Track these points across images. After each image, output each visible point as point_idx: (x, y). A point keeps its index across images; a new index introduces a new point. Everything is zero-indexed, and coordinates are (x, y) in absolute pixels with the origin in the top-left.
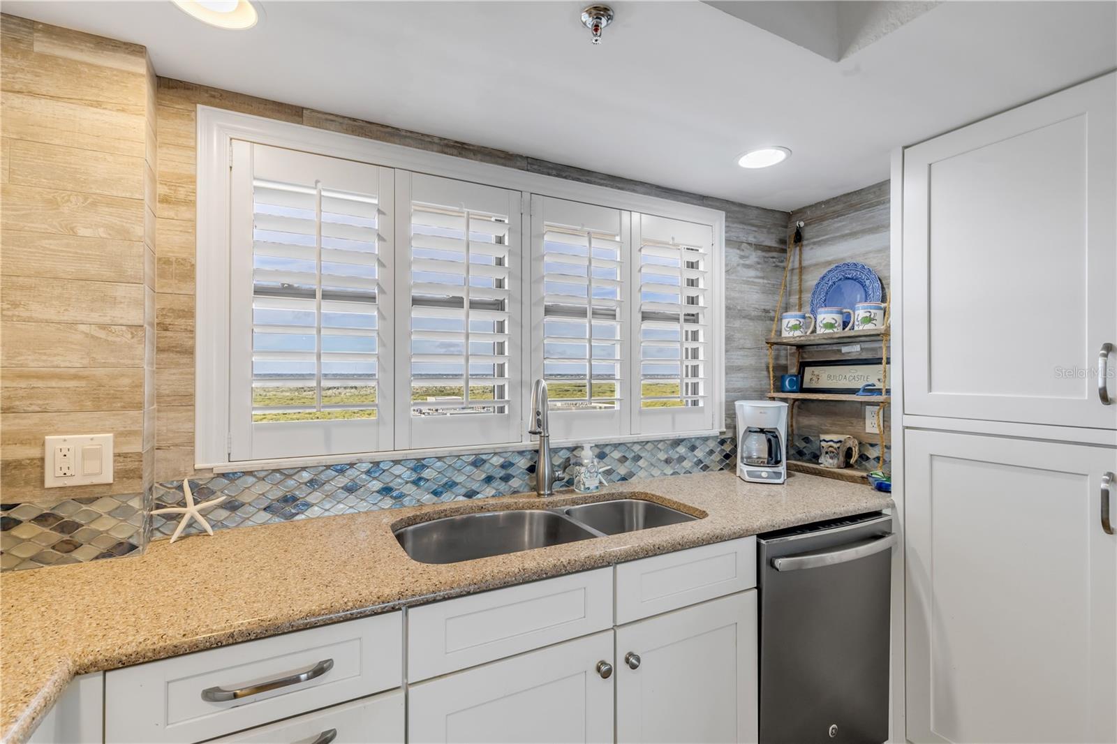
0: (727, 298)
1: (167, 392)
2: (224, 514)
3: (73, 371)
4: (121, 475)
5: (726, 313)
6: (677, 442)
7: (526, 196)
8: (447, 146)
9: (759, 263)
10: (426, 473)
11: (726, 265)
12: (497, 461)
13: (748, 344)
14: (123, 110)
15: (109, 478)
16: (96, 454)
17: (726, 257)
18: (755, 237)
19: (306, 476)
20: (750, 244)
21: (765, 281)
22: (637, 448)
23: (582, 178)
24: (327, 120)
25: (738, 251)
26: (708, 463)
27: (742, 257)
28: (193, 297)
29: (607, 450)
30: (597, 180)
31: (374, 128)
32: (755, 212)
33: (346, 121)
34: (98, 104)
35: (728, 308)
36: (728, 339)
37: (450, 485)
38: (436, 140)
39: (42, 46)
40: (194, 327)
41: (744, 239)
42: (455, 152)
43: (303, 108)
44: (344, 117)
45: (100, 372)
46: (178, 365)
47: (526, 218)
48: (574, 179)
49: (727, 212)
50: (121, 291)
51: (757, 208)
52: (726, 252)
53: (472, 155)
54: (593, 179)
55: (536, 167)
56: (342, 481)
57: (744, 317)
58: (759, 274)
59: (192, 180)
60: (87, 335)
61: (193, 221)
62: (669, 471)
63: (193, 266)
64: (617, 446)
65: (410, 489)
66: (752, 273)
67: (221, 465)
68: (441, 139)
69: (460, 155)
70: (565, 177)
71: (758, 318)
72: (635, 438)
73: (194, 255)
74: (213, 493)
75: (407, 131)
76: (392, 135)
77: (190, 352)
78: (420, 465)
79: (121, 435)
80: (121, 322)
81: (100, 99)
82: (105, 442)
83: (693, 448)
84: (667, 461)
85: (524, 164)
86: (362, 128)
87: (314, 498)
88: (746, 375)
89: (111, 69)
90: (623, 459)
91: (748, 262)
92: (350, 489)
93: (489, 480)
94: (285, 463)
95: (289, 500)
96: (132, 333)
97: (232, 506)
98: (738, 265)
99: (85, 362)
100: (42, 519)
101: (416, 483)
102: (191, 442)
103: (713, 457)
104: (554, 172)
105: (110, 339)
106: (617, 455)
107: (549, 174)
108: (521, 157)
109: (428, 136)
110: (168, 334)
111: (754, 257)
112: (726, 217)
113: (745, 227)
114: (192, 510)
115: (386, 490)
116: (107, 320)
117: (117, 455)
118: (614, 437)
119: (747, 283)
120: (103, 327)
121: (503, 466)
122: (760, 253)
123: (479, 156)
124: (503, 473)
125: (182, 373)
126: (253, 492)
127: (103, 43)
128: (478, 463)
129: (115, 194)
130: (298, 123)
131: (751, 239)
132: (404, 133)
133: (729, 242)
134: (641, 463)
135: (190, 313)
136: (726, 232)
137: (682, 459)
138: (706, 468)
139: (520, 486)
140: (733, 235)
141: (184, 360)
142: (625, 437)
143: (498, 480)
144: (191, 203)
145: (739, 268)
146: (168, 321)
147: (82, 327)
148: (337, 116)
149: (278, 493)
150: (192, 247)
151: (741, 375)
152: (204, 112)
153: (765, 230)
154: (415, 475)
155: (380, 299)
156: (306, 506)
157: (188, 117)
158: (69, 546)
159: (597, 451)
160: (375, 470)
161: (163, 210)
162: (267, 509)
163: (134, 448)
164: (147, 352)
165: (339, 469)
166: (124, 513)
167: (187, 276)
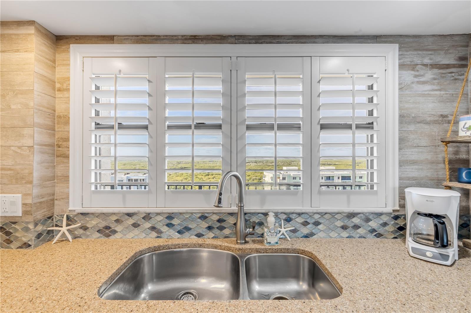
0: (400, 109)
1: (60, 175)
2: (81, 231)
3: (9, 167)
4: (26, 213)
5: (399, 120)
6: (352, 215)
7: (234, 59)
8: (186, 39)
9: (435, 79)
10: (175, 222)
11: (400, 84)
12: (215, 218)
13: (424, 142)
14: (26, 51)
15: (19, 213)
16: (13, 203)
17: (400, 78)
18: (431, 59)
19: (115, 218)
20: (426, 65)
21: (442, 93)
22: (317, 217)
23: (273, 41)
24: (125, 39)
25: (413, 72)
26: (382, 232)
27: (416, 76)
28: (68, 132)
29: (293, 216)
30: (285, 41)
31: (147, 38)
32: (431, 39)
33: (134, 38)
34: (18, 51)
35: (401, 116)
36: (402, 140)
37: (188, 229)
38: (180, 37)
40: (69, 145)
41: (419, 62)
42: (190, 41)
43: (114, 36)
44: (133, 36)
45: (18, 167)
46: (64, 162)
47: (234, 73)
48: (267, 43)
49: (400, 44)
50: (26, 131)
51: (433, 36)
52: (399, 74)
53: (200, 41)
54: (282, 41)
55: (241, 41)
56: (131, 221)
57: (419, 123)
58: (435, 87)
59: (68, 79)
60: (14, 151)
61: (69, 98)
62: (345, 234)
63: (69, 118)
64: (300, 214)
65: (165, 229)
66: (428, 87)
67: (79, 209)
68: (182, 36)
69: (194, 43)
70: (261, 43)
71: (435, 122)
72: (315, 210)
73: (69, 113)
74: (76, 221)
75: (164, 36)
76: (156, 40)
77: (67, 157)
78: (170, 217)
79: (25, 195)
80: (26, 145)
81: (19, 48)
82: (18, 198)
83: (368, 220)
84: (344, 228)
86: (141, 39)
87: (119, 228)
88: (421, 167)
89: (22, 34)
90: (305, 224)
91: (423, 79)
92: (136, 225)
93: (210, 228)
94: (105, 210)
95: (107, 228)
96: (29, 150)
97: (85, 228)
98: (413, 83)
99: (13, 163)
101: (168, 226)
102: (68, 198)
103: (387, 228)
104: (254, 41)
105: (22, 153)
106: (300, 220)
107: (250, 43)
108: (231, 36)
109: (175, 36)
110: (60, 149)
111: (429, 75)
112: (400, 49)
113: (420, 52)
114: (64, 229)
115: (153, 228)
116: (20, 144)
117: (23, 204)
118: (298, 208)
119: (423, 95)
120: (19, 147)
121: (219, 221)
122: (436, 71)
123: (205, 41)
124: (218, 225)
125: (65, 167)
126: (92, 223)
127: (20, 23)
128: (203, 217)
129: (23, 89)
130: (112, 44)
131: (427, 61)
132: (162, 37)
133: (402, 66)
134: (320, 227)
135: (67, 140)
136: (399, 59)
137: (356, 227)
138: (379, 235)
139: (230, 234)
140: (407, 60)
141: (65, 160)
142: (306, 208)
143: (216, 229)
144: (68, 90)
145: (413, 85)
146: (60, 143)
147: (12, 148)
148: (129, 36)
149: (104, 224)
150: (68, 110)
151: (416, 167)
152: (73, 47)
153: (442, 52)
154: (168, 221)
155: (150, 127)
156: (115, 232)
157: (67, 51)
158: (9, 242)
159: (285, 217)
160: (147, 217)
161: (58, 94)
162: (98, 231)
163: (29, 201)
164: (37, 158)
165: (130, 215)
166: (27, 229)
167: (67, 123)
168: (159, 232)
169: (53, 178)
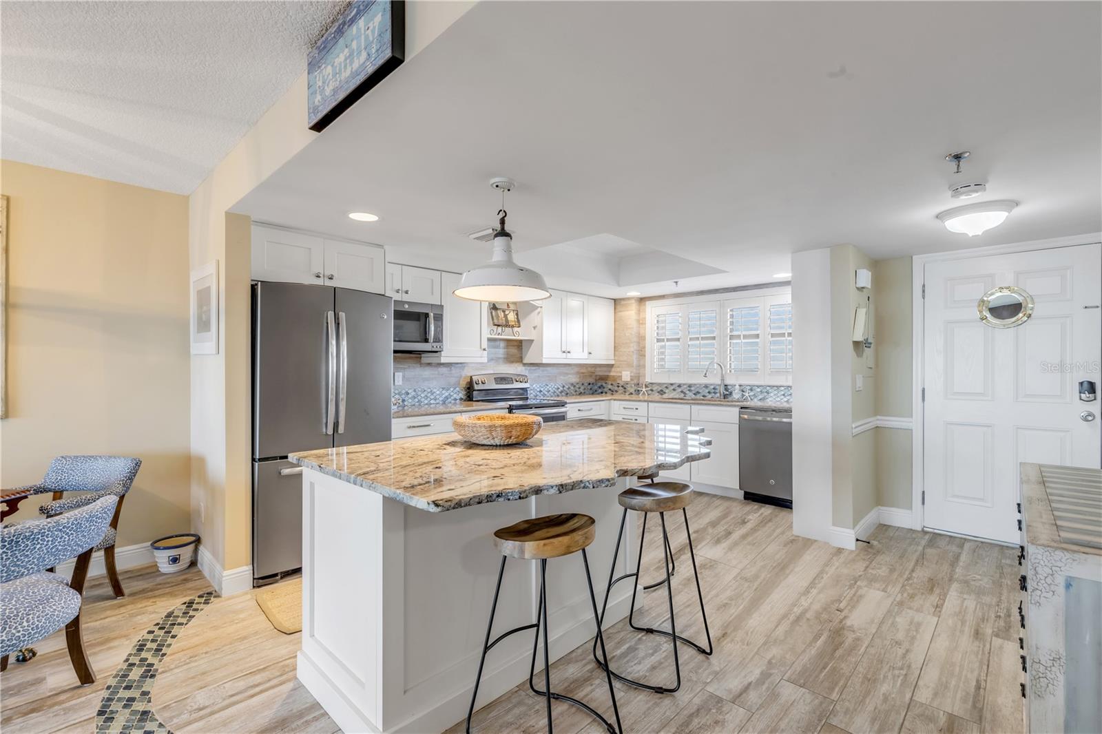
1: (642, 364)
2: (650, 392)
4: (632, 380)
7: (722, 302)
10: (692, 389)
12: (712, 387)
14: (632, 310)
15: (629, 380)
16: (627, 375)
19: (666, 385)
22: (767, 388)
28: (645, 344)
34: (628, 311)
37: (698, 393)
39: (623, 302)
40: (646, 350)
46: (643, 358)
50: (632, 345)
56: (672, 388)
59: (645, 318)
61: (645, 328)
63: (646, 337)
64: (758, 387)
65: (688, 392)
67: (650, 381)
72: (766, 384)
74: (648, 386)
77: (645, 356)
78: (690, 386)
79: (631, 372)
82: (629, 372)
85: (722, 291)
87: (667, 391)
92: (674, 390)
93: (709, 392)
94: (662, 382)
95: (662, 391)
96: (632, 353)
97: (652, 390)
100: (622, 386)
101: (689, 390)
102: (645, 375)
104: (735, 290)
106: (759, 390)
110: (640, 352)
114: (644, 390)
115: (682, 392)
118: (758, 383)
121: (714, 389)
124: (713, 391)
125: (644, 360)
126: (655, 388)
128: (706, 386)
134: (770, 394)
135: (644, 347)
142: (762, 383)
143: (712, 393)
144: (645, 324)
146: (642, 349)
149: (660, 389)
150: (645, 333)
152: (647, 303)
154: (689, 388)
155: (681, 340)
156: (665, 393)
157: (645, 305)
158: (625, 392)
159: (749, 388)
160: (679, 386)
161: (641, 326)
162: (658, 392)
163: (632, 375)
164: (635, 356)
165: (672, 384)
166: (632, 387)
167: (645, 339)
168: (685, 393)
169: (639, 366)
